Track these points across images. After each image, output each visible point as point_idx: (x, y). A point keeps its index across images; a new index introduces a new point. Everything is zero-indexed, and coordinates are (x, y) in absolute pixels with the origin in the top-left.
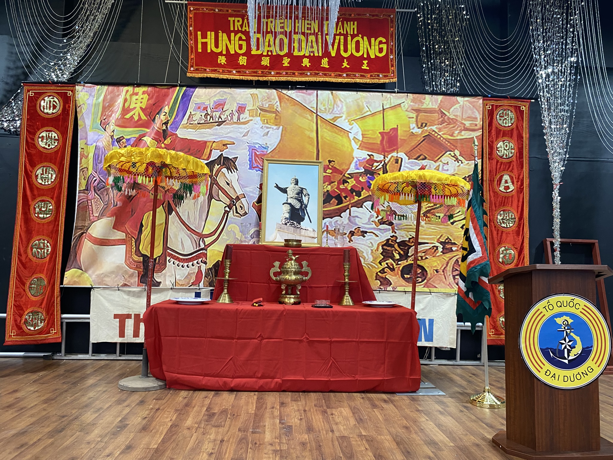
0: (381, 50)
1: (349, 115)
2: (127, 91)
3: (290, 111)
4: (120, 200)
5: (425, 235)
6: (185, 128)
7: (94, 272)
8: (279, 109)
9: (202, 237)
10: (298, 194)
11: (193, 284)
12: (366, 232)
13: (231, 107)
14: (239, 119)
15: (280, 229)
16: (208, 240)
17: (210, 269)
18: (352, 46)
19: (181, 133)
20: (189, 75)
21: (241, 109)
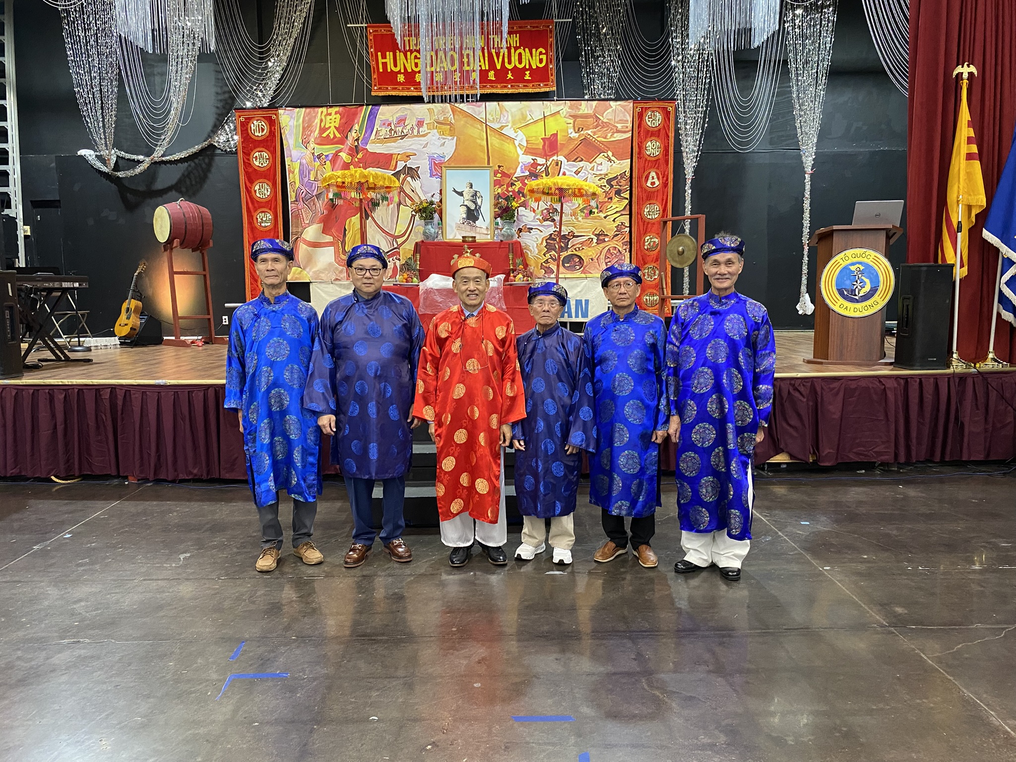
0: (541, 61)
1: (514, 123)
2: (322, 112)
3: (462, 122)
4: (326, 209)
5: (582, 228)
6: (373, 143)
7: (310, 270)
8: (453, 121)
9: (396, 238)
10: (473, 196)
11: (391, 277)
12: (532, 229)
13: (411, 122)
14: (418, 132)
15: (458, 228)
16: (400, 241)
17: (404, 264)
18: (515, 58)
19: (371, 148)
20: (373, 94)
21: (420, 123)
